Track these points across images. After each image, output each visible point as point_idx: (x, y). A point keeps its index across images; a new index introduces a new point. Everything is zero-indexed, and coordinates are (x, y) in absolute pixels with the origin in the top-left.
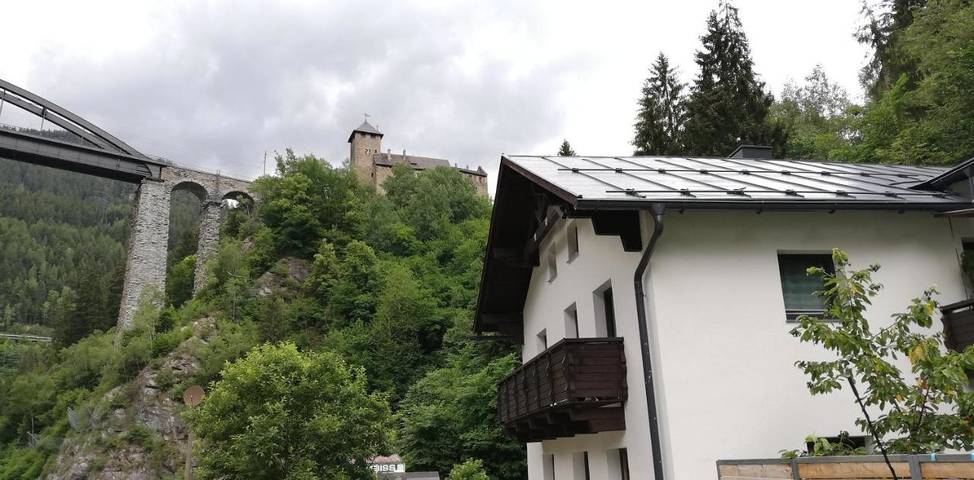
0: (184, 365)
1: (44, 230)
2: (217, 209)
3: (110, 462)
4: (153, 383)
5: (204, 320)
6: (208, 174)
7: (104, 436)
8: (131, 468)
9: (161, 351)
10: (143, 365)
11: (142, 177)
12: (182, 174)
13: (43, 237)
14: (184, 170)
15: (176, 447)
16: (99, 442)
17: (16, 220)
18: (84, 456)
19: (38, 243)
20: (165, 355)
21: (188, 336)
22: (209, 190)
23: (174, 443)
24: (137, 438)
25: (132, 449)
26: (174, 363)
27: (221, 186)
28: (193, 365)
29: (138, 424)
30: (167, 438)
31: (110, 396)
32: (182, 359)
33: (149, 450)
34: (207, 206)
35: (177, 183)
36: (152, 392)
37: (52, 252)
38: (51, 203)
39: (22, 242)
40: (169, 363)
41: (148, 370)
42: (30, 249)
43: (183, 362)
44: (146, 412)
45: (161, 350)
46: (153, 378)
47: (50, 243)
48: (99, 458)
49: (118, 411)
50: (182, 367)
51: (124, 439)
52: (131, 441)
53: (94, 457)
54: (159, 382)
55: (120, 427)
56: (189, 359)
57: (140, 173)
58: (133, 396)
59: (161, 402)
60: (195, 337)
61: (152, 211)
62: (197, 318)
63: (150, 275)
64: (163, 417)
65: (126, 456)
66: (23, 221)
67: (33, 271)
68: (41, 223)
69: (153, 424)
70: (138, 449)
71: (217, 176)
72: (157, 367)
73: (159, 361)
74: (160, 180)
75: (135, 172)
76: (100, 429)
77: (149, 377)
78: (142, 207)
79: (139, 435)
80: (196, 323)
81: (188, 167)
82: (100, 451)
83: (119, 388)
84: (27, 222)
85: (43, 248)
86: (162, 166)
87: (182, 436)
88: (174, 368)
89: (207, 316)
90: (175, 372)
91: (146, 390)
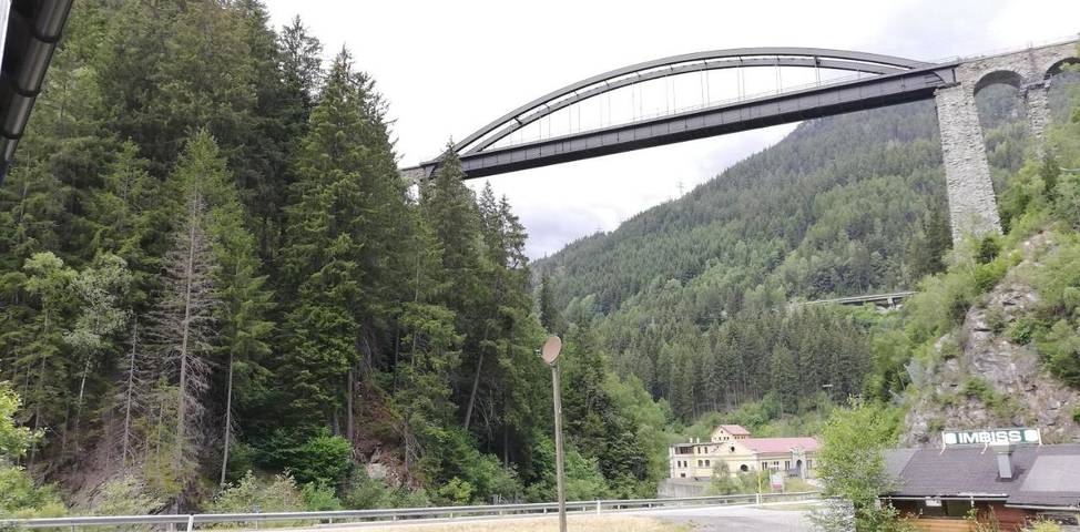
0: (1016, 298)
1: (922, 178)
2: (1041, 92)
3: (949, 422)
4: (982, 325)
5: (1038, 237)
6: (1015, 54)
7: (939, 391)
8: (974, 427)
9: (983, 285)
10: (967, 306)
11: (934, 88)
12: (981, 66)
13: (921, 188)
14: (983, 61)
15: (1022, 402)
16: (935, 399)
17: (893, 177)
18: (921, 414)
19: (917, 193)
20: (990, 290)
21: (1018, 261)
22: (1022, 73)
23: (1020, 395)
24: (974, 393)
25: (971, 405)
26: (1004, 297)
27: (1038, 61)
28: (1029, 296)
29: (974, 375)
30: (1011, 390)
31: (938, 345)
32: (1012, 290)
33: (989, 405)
34: (1027, 92)
35: (978, 79)
36: (982, 335)
37: (932, 199)
38: (923, 149)
39: (902, 197)
40: (997, 298)
41: (974, 311)
42: (911, 203)
43: (1015, 294)
44: (979, 360)
45: (987, 284)
46: (981, 320)
47: (930, 191)
48: (937, 417)
49: (950, 362)
50: (1016, 301)
51: (960, 394)
52: (969, 397)
53: (933, 416)
54: (989, 322)
55: (955, 380)
56: (1023, 290)
57: (930, 85)
58: (964, 345)
59: (996, 346)
60: (1026, 262)
61: (956, 124)
62: (1028, 236)
63: (974, 199)
64: (1001, 365)
65: (967, 413)
66: (899, 177)
67: (917, 223)
68: (916, 174)
69: (991, 375)
70: (979, 405)
71: (1030, 50)
72: (983, 306)
73: (984, 297)
74: (956, 84)
75: (924, 86)
76: (934, 384)
77: (976, 319)
78: (942, 123)
79: (976, 388)
80: (1027, 243)
81: (987, 55)
82: (938, 409)
83: (948, 335)
84: (903, 176)
85: (922, 199)
86: (953, 67)
87: (1029, 387)
88: (1005, 304)
89: (1041, 232)
90: (1007, 308)
91: (975, 334)
